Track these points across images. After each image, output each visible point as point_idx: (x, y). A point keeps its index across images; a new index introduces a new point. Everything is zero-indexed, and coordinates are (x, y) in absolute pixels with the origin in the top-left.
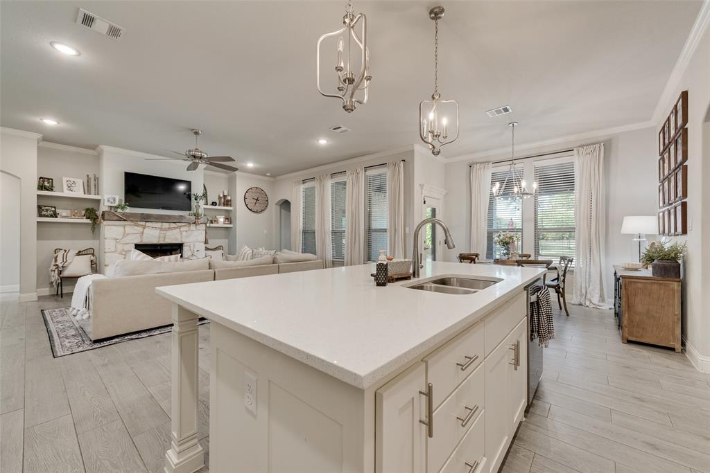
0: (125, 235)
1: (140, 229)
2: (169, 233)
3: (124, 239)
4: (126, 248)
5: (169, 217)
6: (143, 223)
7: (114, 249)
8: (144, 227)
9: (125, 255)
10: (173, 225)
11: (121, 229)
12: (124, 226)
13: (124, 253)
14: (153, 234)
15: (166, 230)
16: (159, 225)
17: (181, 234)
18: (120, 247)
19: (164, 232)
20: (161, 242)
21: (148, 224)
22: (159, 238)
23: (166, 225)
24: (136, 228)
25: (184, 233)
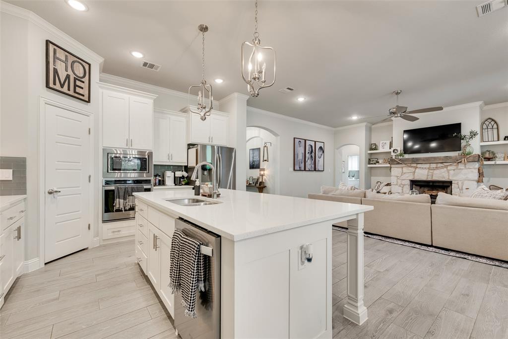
0: (403, 173)
1: (413, 170)
2: (436, 172)
3: (402, 177)
4: (404, 182)
5: (435, 158)
6: (415, 165)
7: (396, 183)
8: (416, 168)
9: (403, 187)
10: (440, 165)
11: (400, 170)
12: (402, 168)
13: (402, 186)
14: (422, 173)
15: (434, 169)
16: (427, 166)
17: (449, 172)
18: (399, 181)
19: (432, 171)
20: (430, 179)
21: (419, 166)
22: (428, 176)
23: (434, 166)
24: (410, 168)
25: (452, 172)
